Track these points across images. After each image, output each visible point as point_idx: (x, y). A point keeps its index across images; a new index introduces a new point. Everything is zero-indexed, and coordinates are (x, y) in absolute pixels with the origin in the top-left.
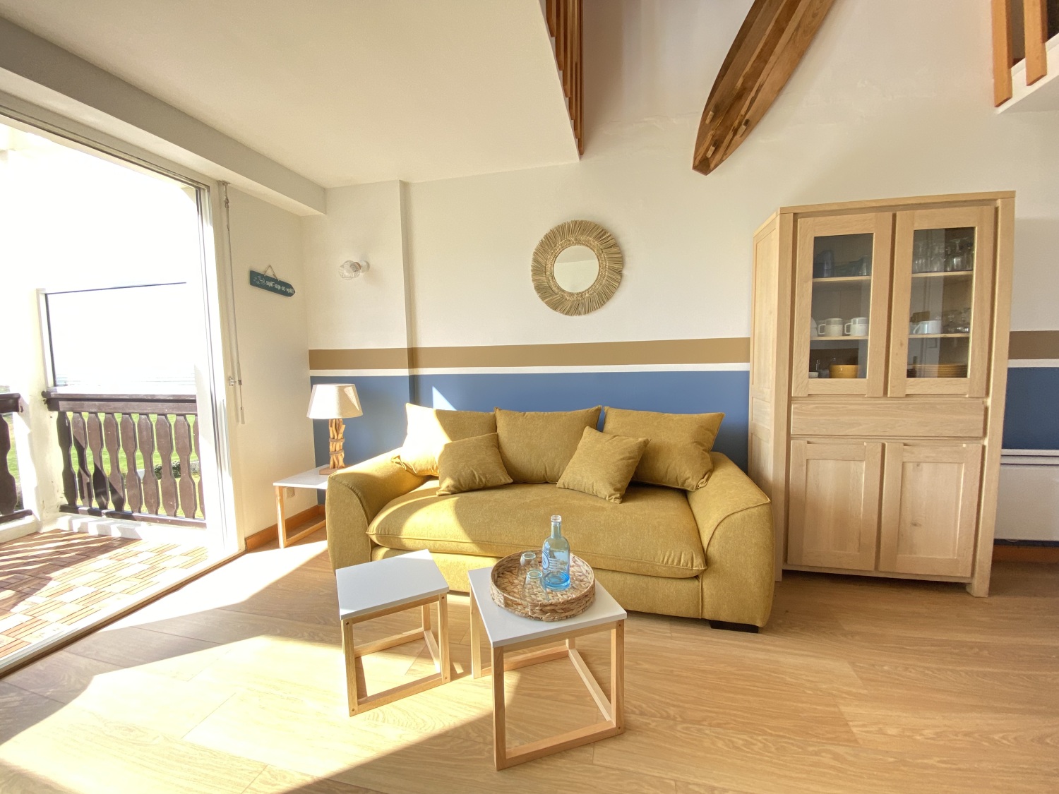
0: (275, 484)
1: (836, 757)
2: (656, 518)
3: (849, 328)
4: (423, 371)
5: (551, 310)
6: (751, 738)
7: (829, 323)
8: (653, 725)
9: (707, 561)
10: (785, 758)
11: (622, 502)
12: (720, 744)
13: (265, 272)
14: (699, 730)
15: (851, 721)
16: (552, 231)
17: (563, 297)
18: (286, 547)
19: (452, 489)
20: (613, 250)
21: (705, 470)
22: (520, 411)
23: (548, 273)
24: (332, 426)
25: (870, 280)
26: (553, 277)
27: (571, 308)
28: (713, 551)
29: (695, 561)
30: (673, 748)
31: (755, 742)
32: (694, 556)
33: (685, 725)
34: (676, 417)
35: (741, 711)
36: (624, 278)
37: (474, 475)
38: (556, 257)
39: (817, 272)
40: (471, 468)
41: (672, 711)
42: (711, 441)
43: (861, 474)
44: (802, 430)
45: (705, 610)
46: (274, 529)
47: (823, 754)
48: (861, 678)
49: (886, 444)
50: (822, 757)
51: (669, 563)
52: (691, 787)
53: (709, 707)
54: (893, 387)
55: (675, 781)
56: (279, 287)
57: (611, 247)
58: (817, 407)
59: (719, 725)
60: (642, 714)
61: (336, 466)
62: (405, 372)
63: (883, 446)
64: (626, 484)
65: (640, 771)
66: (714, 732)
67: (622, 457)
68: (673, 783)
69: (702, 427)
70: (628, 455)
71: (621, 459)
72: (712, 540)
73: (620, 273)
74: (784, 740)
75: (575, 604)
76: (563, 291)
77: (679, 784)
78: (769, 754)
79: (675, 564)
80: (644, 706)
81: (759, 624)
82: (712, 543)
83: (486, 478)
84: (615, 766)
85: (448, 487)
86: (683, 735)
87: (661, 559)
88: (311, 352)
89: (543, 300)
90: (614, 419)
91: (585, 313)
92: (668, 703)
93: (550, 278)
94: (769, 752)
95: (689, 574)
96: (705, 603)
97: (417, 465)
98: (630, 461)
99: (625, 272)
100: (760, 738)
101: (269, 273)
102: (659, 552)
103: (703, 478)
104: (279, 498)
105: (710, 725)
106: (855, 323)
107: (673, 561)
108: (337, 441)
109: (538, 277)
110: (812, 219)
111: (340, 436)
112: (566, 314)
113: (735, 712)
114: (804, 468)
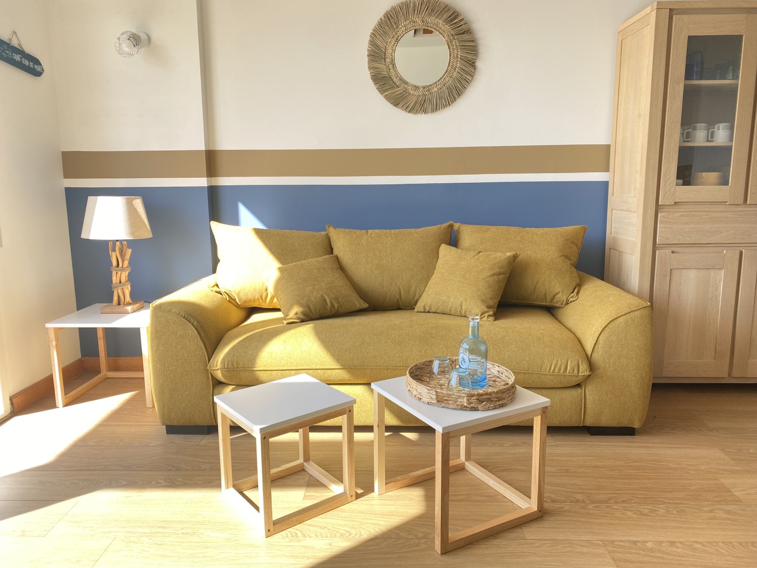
0: (47, 325)
1: (728, 512)
2: (538, 330)
3: (713, 134)
4: (225, 181)
5: (391, 106)
6: (654, 506)
7: (695, 129)
8: (566, 508)
9: (591, 366)
10: (687, 517)
11: (495, 320)
12: (629, 513)
13: (10, 40)
14: (608, 507)
15: (732, 488)
16: (393, 8)
17: (406, 91)
18: (65, 406)
19: (302, 316)
20: (466, 37)
21: (574, 284)
22: (362, 229)
23: (388, 60)
24: (114, 250)
25: (738, 84)
26: (394, 65)
27: (416, 103)
28: (597, 357)
29: (581, 367)
30: (590, 520)
31: (658, 509)
32: (580, 362)
33: (595, 505)
34: (540, 231)
35: (640, 490)
36: (478, 71)
37: (325, 300)
38: (397, 41)
39: (689, 75)
40: (321, 293)
41: (579, 497)
42: (577, 255)
43: (720, 281)
44: (667, 239)
45: (587, 417)
46: (49, 382)
47: (717, 511)
48: (732, 459)
49: (744, 251)
50: (717, 513)
51: (556, 371)
52: (616, 543)
53: (610, 491)
54: (753, 194)
55: (602, 541)
56: (26, 63)
57: (463, 33)
58: (682, 216)
59: (623, 502)
60: (554, 501)
61: (122, 302)
62: (202, 182)
63: (741, 253)
64: (497, 301)
65: (569, 538)
66: (620, 507)
67: (492, 273)
68: (600, 543)
69: (567, 240)
70: (498, 270)
71: (492, 275)
72: (596, 346)
73: (472, 64)
74: (681, 506)
75: (506, 393)
76: (406, 83)
77: (604, 542)
78: (673, 516)
79: (562, 372)
80: (553, 496)
81: (636, 425)
82: (596, 349)
83: (339, 303)
84: (547, 538)
85: (296, 314)
86: (595, 511)
87: (548, 369)
88: (64, 154)
89: (381, 94)
90: (468, 234)
91: (432, 111)
92: (573, 492)
93: (391, 67)
94: (672, 514)
95: (575, 381)
96: (588, 410)
97: (242, 294)
98: (501, 277)
99: (479, 64)
100: (661, 506)
101: (15, 43)
102: (546, 361)
103: (573, 292)
104: (54, 343)
105: (616, 503)
106: (719, 129)
107: (560, 369)
108: (123, 269)
109: (377, 65)
110: (688, 16)
111: (126, 263)
112: (409, 112)
113: (634, 492)
114: (668, 277)
